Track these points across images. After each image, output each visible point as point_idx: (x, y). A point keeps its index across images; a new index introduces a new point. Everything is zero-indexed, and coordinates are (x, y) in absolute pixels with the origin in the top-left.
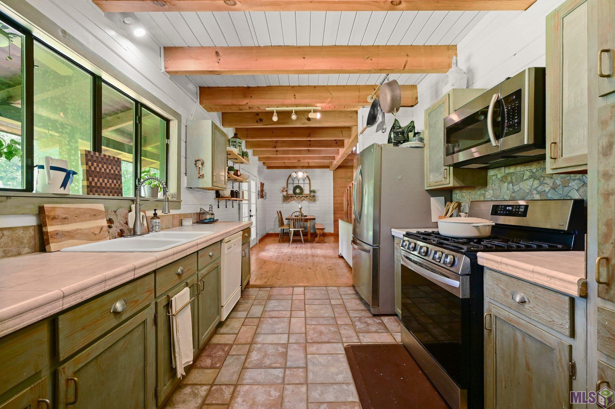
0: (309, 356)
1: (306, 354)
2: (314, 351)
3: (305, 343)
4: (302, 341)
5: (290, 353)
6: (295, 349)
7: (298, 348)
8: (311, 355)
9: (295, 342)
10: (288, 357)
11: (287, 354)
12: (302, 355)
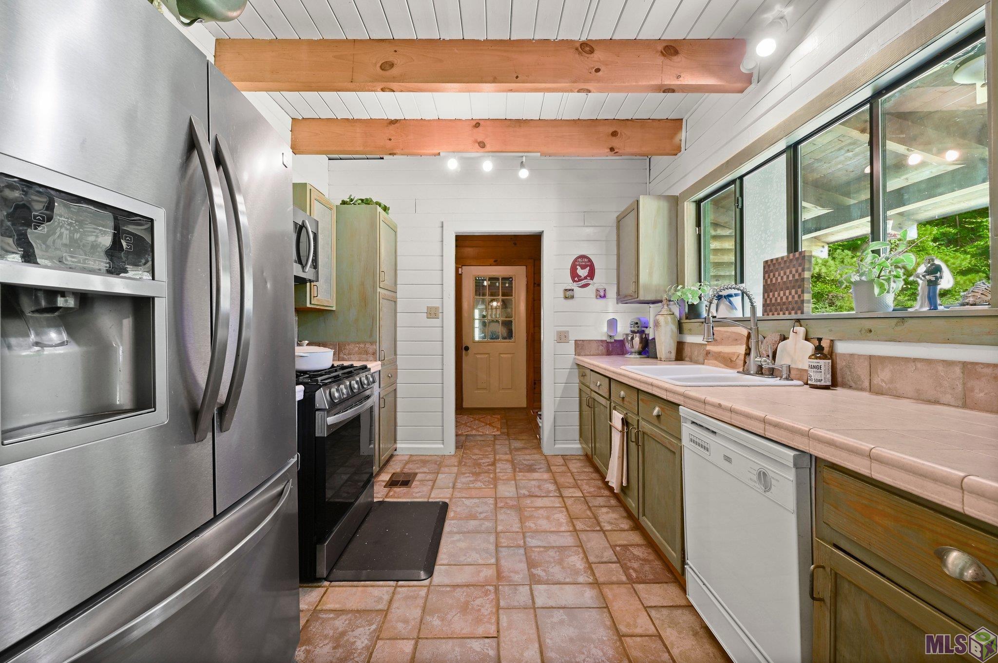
0: (493, 561)
1: (497, 564)
2: (485, 569)
3: (499, 586)
4: (505, 590)
5: (523, 566)
6: (516, 572)
7: (512, 575)
8: (489, 562)
9: (518, 587)
10: (524, 559)
11: (528, 564)
12: (503, 562)
